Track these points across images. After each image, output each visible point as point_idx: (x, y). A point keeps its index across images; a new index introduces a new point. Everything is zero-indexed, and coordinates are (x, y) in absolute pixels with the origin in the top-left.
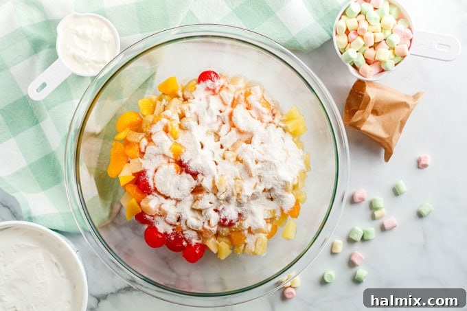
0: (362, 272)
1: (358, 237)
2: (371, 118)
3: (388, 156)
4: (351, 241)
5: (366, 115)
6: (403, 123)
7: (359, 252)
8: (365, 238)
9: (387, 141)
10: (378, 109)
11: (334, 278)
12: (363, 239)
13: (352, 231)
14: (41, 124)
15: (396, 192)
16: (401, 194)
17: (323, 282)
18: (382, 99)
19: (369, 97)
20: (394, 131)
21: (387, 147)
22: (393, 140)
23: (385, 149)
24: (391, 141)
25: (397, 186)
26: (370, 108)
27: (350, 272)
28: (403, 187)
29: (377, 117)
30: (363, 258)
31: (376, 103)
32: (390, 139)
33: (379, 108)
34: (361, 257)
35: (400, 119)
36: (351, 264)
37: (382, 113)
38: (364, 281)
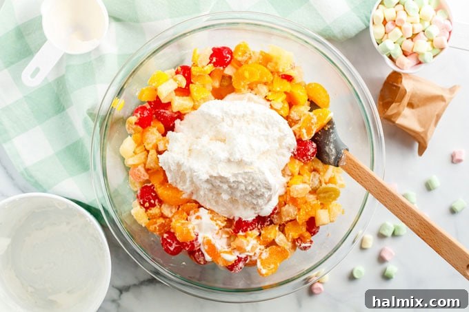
0: (391, 268)
1: (388, 233)
2: (407, 111)
3: (422, 150)
4: (381, 236)
5: (401, 108)
6: (438, 117)
7: (390, 248)
8: (396, 234)
9: (422, 135)
10: (413, 102)
11: (363, 274)
12: (394, 235)
13: (383, 226)
14: (68, 110)
15: (429, 187)
16: (434, 189)
17: (352, 278)
18: (418, 92)
19: (406, 90)
20: (430, 125)
21: (421, 141)
22: (428, 134)
23: (419, 143)
24: (426, 135)
25: (430, 181)
26: (406, 100)
27: (380, 268)
28: (436, 182)
29: (412, 110)
30: (394, 254)
31: (413, 96)
32: (426, 133)
33: (415, 101)
34: (392, 254)
35: (436, 113)
36: (381, 260)
37: (418, 106)
38: (394, 277)
